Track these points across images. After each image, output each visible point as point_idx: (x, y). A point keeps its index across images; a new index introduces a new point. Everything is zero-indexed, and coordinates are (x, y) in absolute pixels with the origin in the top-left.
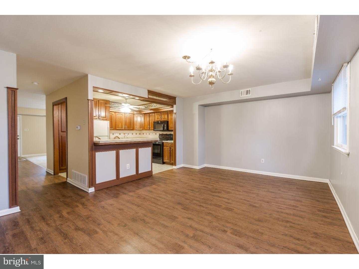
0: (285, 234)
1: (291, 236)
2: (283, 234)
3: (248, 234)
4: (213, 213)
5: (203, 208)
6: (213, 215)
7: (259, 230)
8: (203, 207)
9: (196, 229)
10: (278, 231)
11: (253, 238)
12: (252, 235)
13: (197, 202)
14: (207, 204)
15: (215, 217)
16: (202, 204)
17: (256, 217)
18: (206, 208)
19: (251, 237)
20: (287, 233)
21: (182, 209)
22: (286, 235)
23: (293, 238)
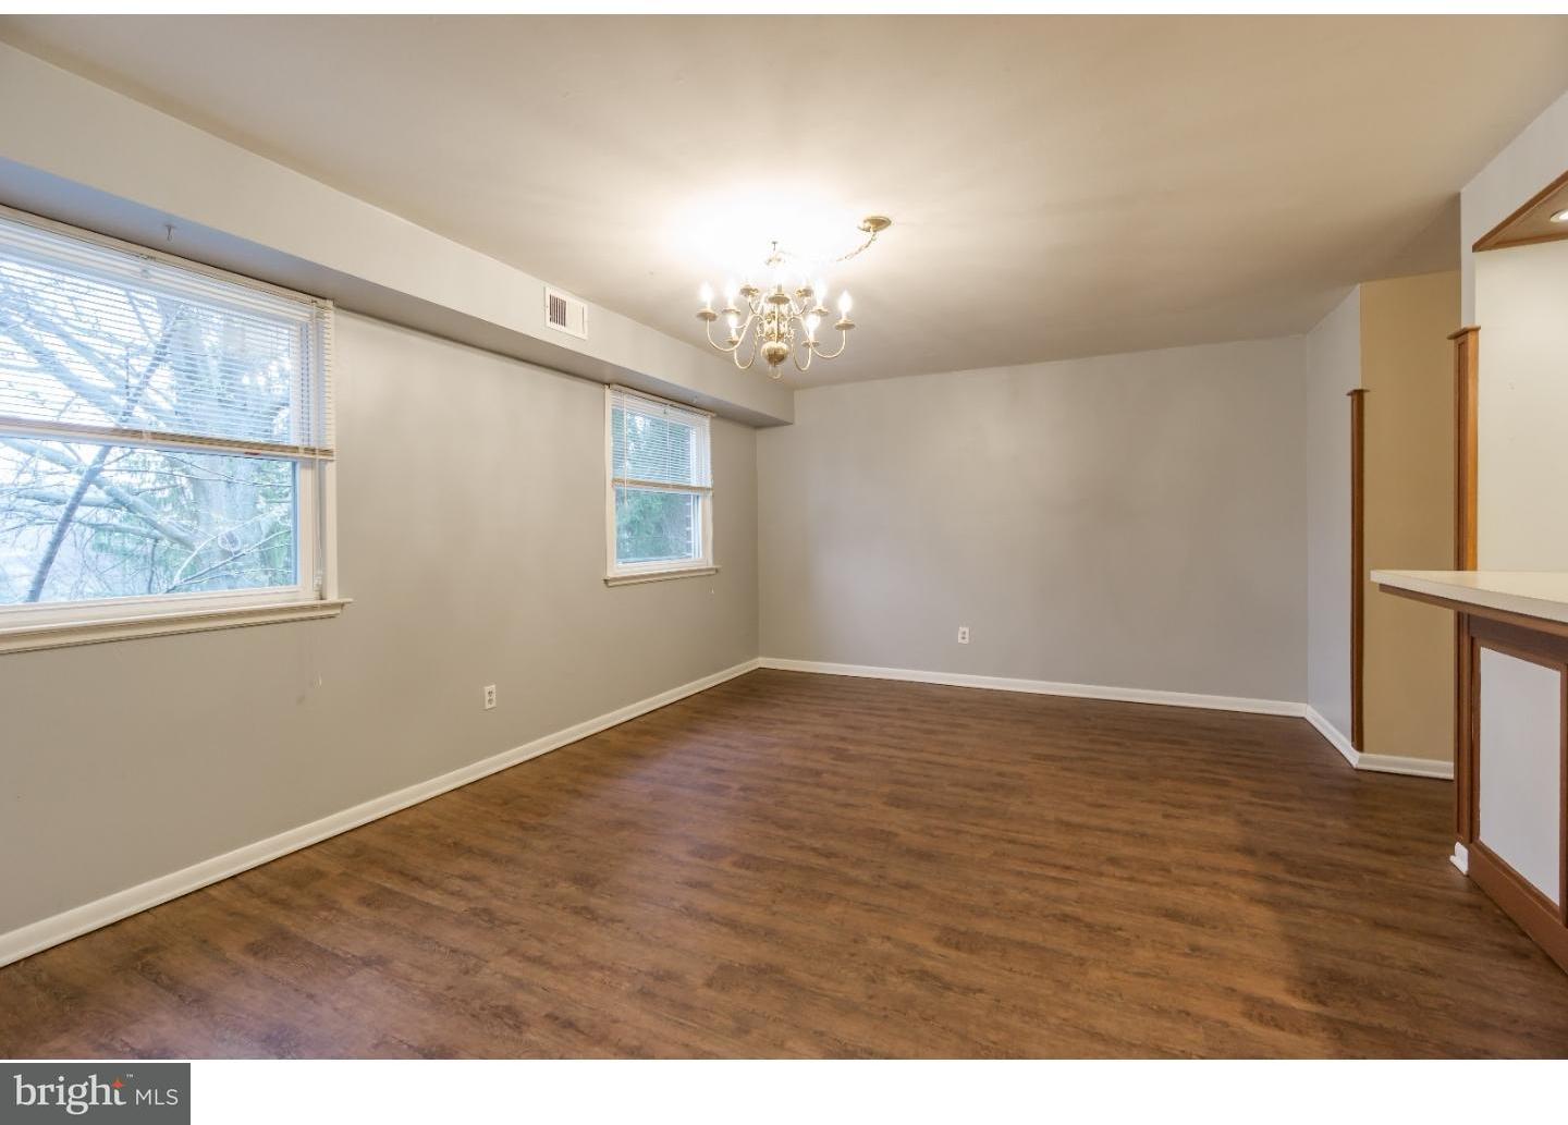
4: (773, 831)
5: (817, 846)
6: (774, 823)
8: (814, 849)
9: (818, 785)
13: (853, 873)
14: (800, 868)
15: (767, 818)
16: (823, 861)
18: (801, 848)
21: (896, 835)
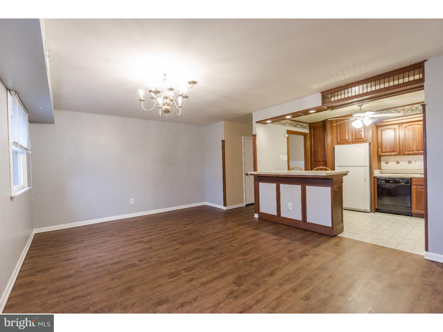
0: (90, 294)
1: (83, 297)
2: (92, 293)
3: (123, 271)
7: (117, 280)
10: (100, 292)
11: (116, 272)
12: (119, 273)
17: (137, 290)
19: (119, 271)
20: (89, 297)
22: (88, 294)
23: (79, 297)
